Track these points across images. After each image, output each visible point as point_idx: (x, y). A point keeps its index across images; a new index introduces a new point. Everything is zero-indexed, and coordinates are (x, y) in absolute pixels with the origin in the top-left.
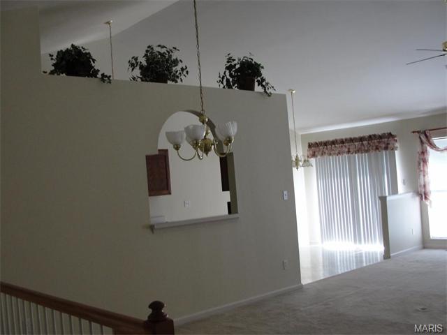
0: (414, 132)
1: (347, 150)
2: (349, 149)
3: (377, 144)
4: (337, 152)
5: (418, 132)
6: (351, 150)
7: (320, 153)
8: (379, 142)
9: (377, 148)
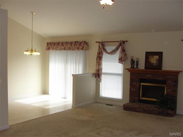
0: (97, 42)
1: (64, 48)
2: (65, 47)
3: (78, 46)
4: (59, 48)
5: (99, 42)
6: (66, 48)
7: (52, 48)
8: (79, 45)
9: (78, 49)
